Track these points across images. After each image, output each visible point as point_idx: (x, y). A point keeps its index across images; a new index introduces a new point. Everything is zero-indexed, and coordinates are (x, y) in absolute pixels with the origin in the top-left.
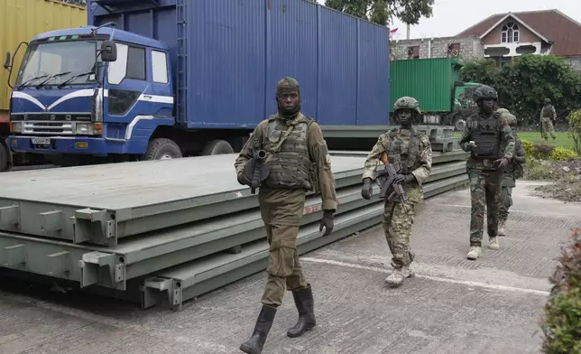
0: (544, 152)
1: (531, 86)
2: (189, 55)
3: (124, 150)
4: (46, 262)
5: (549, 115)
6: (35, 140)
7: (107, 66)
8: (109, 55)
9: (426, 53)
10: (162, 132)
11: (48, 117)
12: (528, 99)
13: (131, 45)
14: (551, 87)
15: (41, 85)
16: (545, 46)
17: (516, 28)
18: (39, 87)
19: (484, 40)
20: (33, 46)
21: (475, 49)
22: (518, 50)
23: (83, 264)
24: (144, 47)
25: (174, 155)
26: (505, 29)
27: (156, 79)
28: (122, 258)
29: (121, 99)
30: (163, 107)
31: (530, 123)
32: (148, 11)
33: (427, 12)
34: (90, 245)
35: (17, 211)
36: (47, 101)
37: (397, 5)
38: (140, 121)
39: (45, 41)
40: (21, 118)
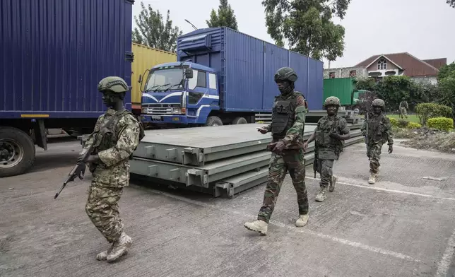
0: (403, 124)
1: (393, 92)
2: (227, 75)
3: (196, 122)
4: (168, 173)
5: (404, 106)
6: (153, 117)
7: (188, 80)
8: (189, 75)
9: (338, 75)
10: (213, 113)
11: (160, 106)
12: (392, 98)
13: (200, 71)
14: (404, 92)
15: (156, 90)
16: (400, 71)
17: (385, 62)
18: (155, 91)
19: (369, 69)
20: (152, 71)
21: (364, 73)
22: (386, 73)
23: (188, 175)
24: (205, 72)
25: (219, 124)
26: (379, 63)
27: (211, 87)
28: (206, 172)
29: (194, 97)
30: (214, 101)
31: (392, 110)
32: (206, 54)
33: (340, 54)
34: (190, 165)
35: (154, 149)
36: (159, 98)
37: (325, 51)
38: (203, 108)
39: (158, 69)
40: (147, 106)
